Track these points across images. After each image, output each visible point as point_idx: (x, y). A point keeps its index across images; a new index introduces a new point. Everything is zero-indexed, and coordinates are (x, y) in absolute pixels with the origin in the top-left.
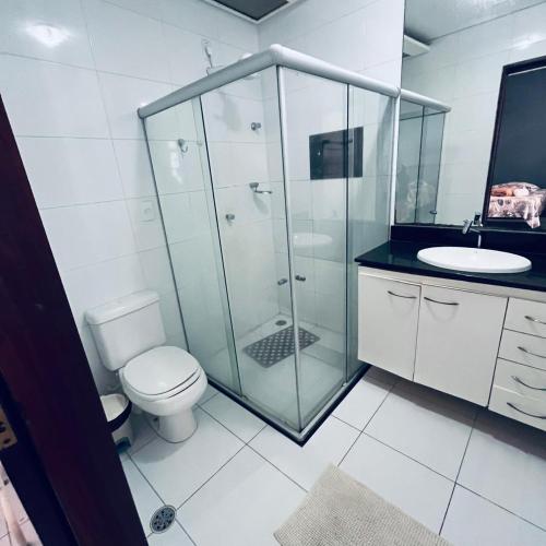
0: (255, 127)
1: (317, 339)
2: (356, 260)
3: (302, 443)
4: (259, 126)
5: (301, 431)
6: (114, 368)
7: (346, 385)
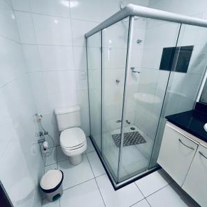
0: (139, 42)
1: (145, 142)
2: (166, 117)
3: (116, 189)
4: (141, 41)
5: (117, 183)
6: (60, 130)
7: (147, 171)
